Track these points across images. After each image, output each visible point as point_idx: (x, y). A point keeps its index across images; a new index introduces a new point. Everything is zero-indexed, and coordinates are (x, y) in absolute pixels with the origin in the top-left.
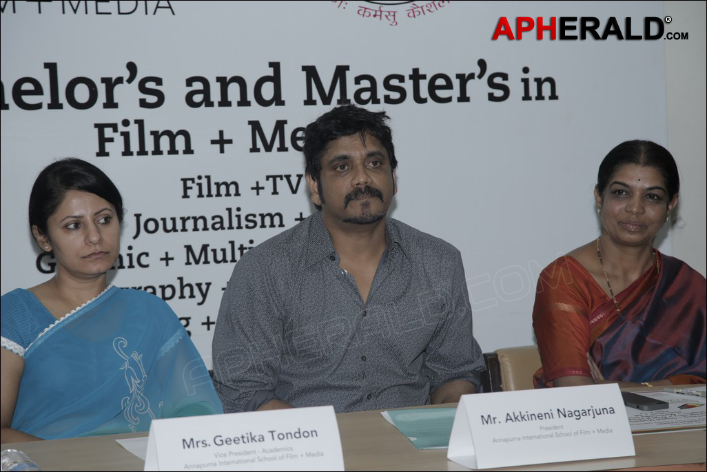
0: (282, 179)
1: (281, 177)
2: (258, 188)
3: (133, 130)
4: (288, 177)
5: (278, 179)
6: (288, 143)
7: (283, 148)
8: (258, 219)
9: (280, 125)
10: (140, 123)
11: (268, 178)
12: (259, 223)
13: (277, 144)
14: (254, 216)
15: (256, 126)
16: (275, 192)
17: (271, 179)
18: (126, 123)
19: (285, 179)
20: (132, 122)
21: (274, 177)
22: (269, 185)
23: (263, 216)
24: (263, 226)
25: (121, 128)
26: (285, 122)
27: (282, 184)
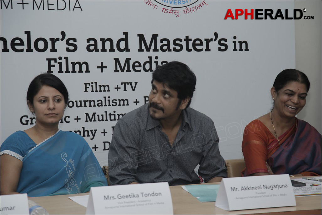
0: (128, 84)
2: (118, 88)
3: (63, 61)
4: (131, 83)
6: (131, 68)
7: (129, 70)
8: (118, 102)
9: (128, 60)
10: (66, 58)
11: (122, 83)
12: (118, 104)
13: (126, 69)
14: (116, 100)
15: (117, 60)
16: (125, 90)
17: (123, 84)
18: (60, 58)
20: (63, 58)
21: (125, 83)
22: (122, 87)
23: (120, 100)
24: (120, 105)
25: (58, 61)
26: (130, 59)
27: (128, 87)
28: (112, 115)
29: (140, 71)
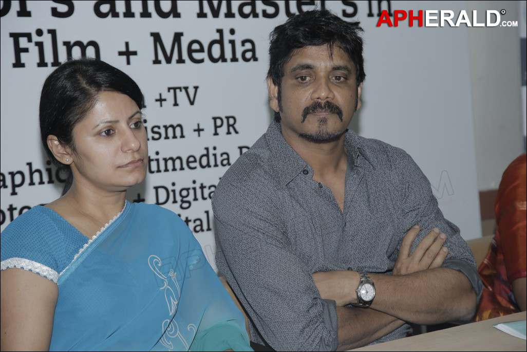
0: (181, 91)
1: (180, 88)
2: (161, 100)
3: (46, 39)
4: (186, 89)
5: (178, 91)
6: (185, 56)
7: (180, 61)
8: (162, 131)
9: (178, 37)
10: (53, 32)
11: (169, 89)
12: (163, 135)
13: (175, 56)
14: (159, 127)
15: (157, 37)
16: (176, 104)
17: (172, 91)
18: (39, 32)
19: (183, 91)
20: (45, 32)
21: (175, 89)
22: (169, 96)
23: (166, 128)
24: (167, 138)
25: (35, 38)
26: (181, 34)
27: (181, 95)
28: (153, 160)
29: (202, 61)
